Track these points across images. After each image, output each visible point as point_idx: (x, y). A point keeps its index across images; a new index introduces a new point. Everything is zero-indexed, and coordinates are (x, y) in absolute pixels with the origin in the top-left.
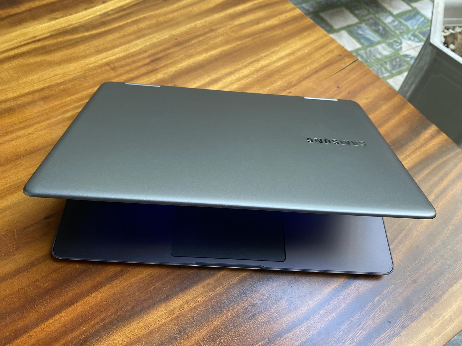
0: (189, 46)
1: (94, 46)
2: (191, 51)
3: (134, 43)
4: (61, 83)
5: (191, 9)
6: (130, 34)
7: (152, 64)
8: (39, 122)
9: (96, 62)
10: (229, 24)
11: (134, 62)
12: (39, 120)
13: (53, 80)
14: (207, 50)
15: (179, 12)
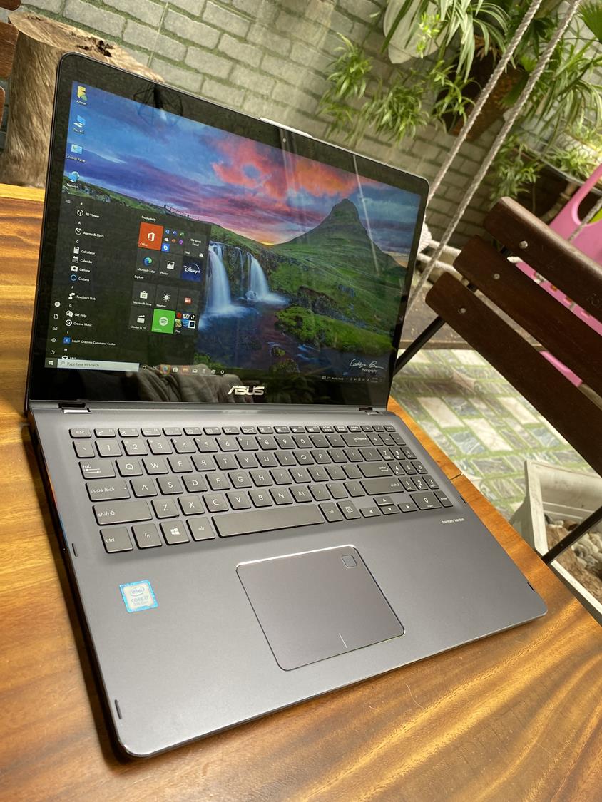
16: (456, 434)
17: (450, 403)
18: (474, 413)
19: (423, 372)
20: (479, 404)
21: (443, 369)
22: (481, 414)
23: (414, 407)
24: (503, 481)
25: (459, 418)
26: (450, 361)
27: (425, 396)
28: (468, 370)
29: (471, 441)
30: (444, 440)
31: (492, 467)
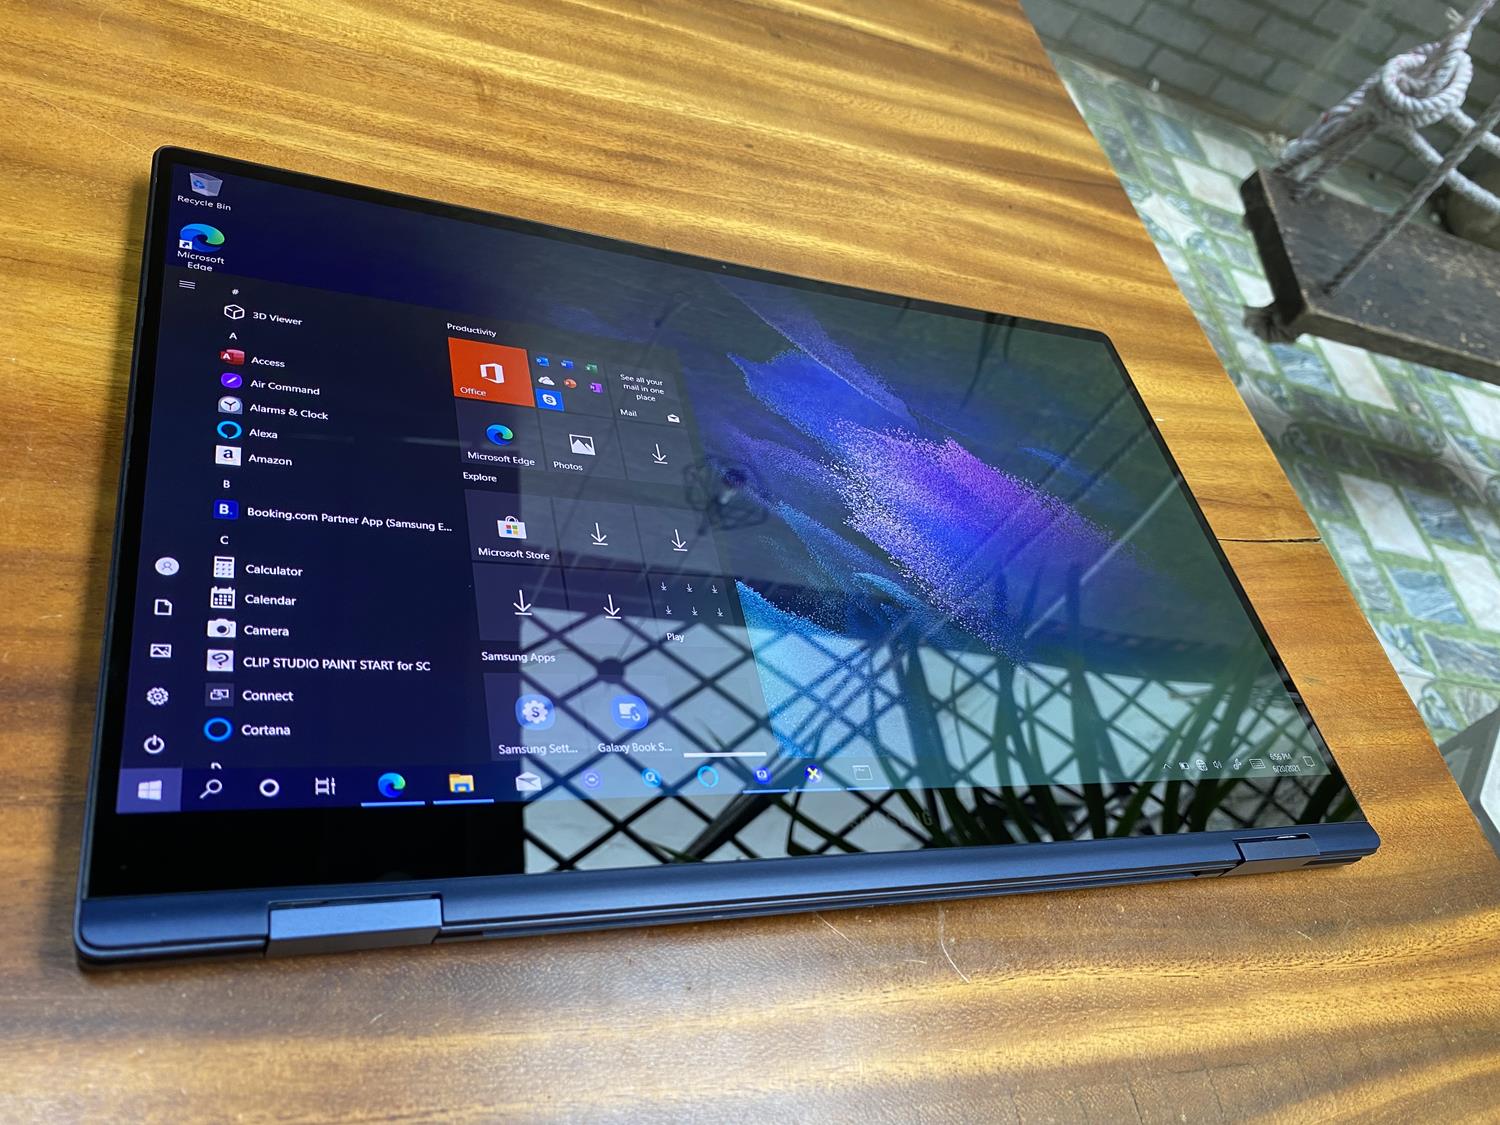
0: (781, 187)
1: (466, 8)
2: (779, 205)
3: (607, 76)
4: (278, 33)
5: (845, 100)
6: (605, 48)
7: (625, 161)
8: (99, 89)
9: (440, 50)
10: (944, 207)
11: (570, 123)
12: (105, 81)
13: (254, 9)
14: (830, 231)
15: (802, 87)
16: (1404, 571)
17: (1413, 504)
18: (1464, 539)
19: (1373, 425)
20: (1485, 523)
21: (1423, 430)
22: (1482, 545)
23: (1325, 489)
24: (1484, 696)
25: (1424, 539)
26: (1447, 418)
27: (1360, 474)
28: (1485, 450)
29: (1434, 595)
30: (1372, 574)
31: (1468, 660)
